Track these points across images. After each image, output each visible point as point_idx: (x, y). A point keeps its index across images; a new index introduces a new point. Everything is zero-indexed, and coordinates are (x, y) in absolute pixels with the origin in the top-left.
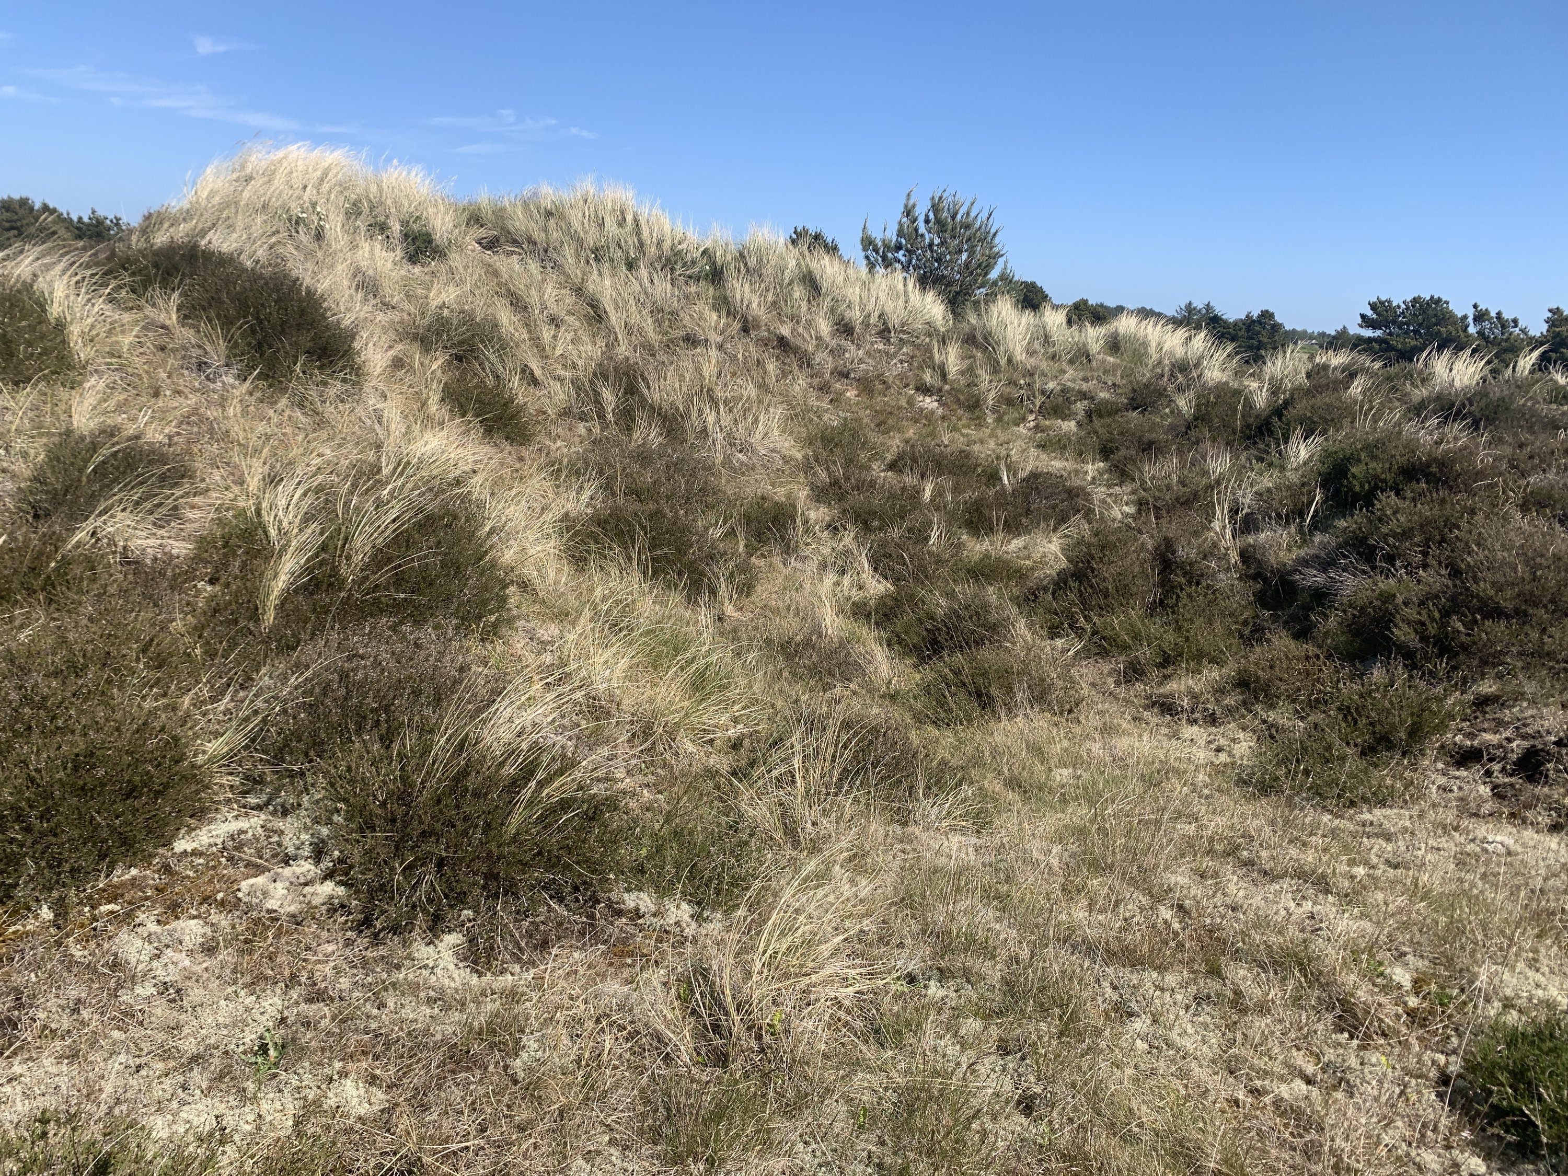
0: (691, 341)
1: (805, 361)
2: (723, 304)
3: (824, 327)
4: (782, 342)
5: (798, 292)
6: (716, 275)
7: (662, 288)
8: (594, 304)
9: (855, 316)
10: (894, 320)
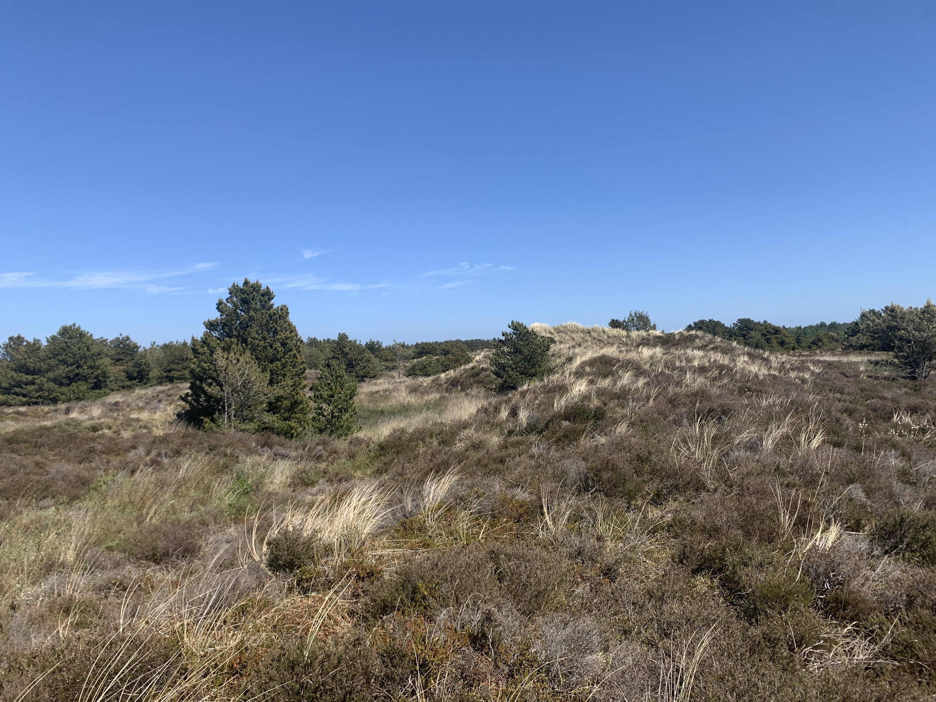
0: (587, 341)
1: (603, 342)
2: (591, 336)
3: (606, 337)
4: (600, 340)
5: (602, 333)
6: (589, 332)
7: (582, 335)
8: (573, 338)
9: (610, 335)
10: (616, 335)
